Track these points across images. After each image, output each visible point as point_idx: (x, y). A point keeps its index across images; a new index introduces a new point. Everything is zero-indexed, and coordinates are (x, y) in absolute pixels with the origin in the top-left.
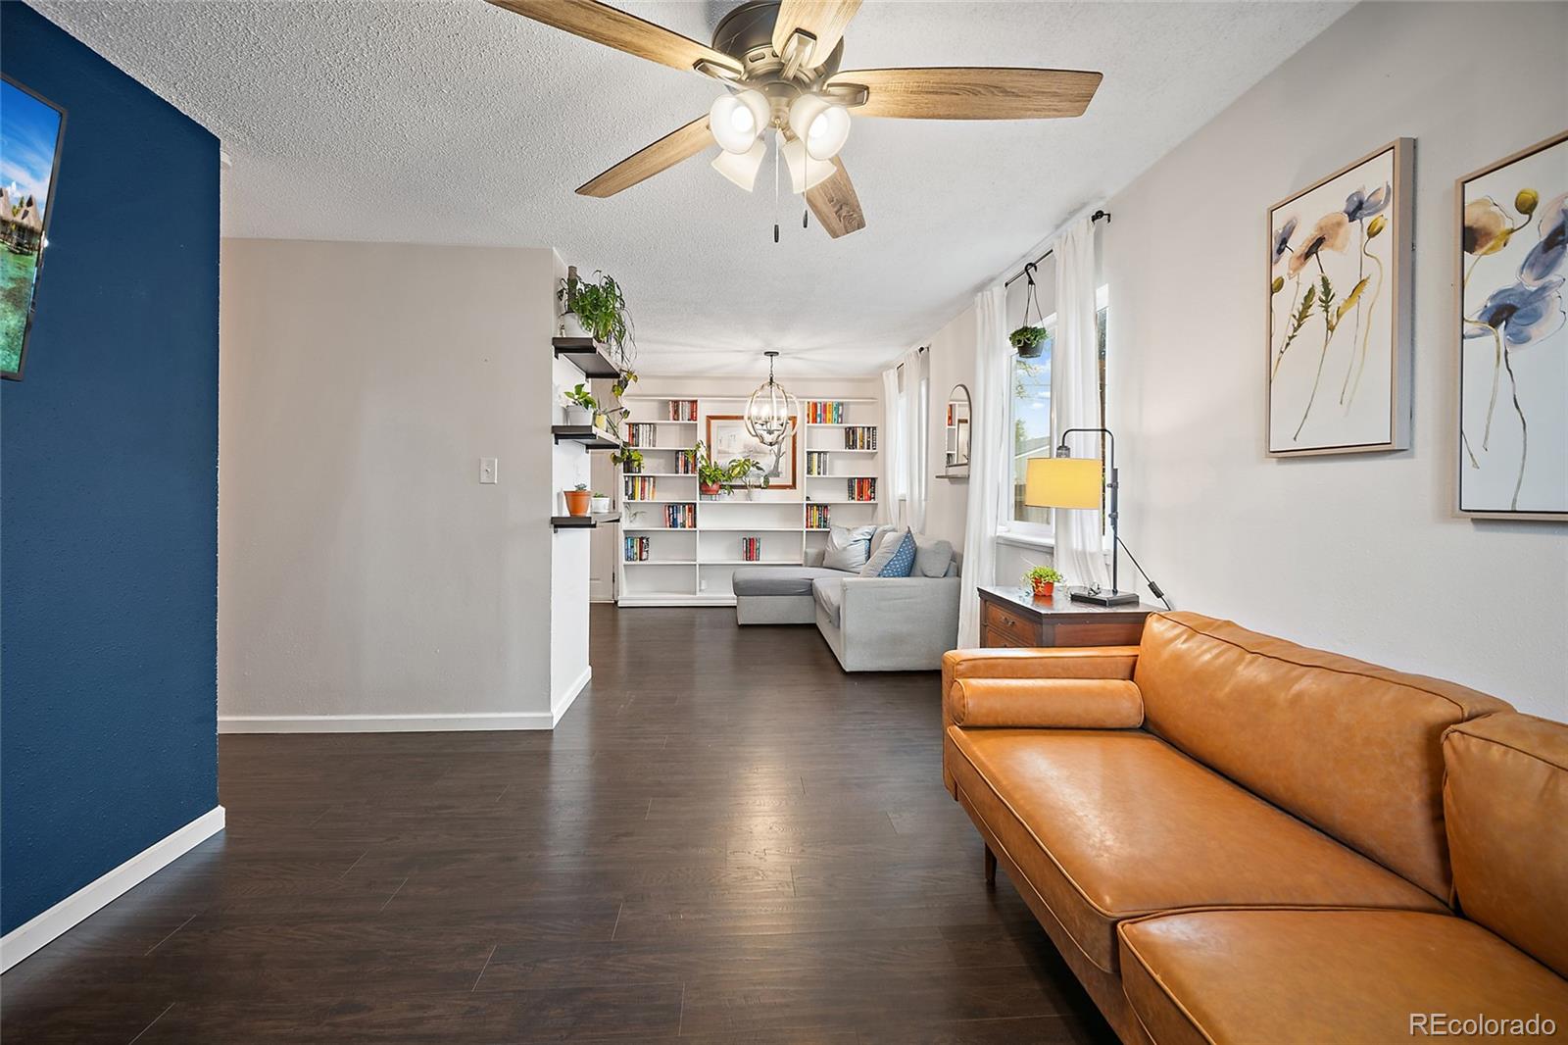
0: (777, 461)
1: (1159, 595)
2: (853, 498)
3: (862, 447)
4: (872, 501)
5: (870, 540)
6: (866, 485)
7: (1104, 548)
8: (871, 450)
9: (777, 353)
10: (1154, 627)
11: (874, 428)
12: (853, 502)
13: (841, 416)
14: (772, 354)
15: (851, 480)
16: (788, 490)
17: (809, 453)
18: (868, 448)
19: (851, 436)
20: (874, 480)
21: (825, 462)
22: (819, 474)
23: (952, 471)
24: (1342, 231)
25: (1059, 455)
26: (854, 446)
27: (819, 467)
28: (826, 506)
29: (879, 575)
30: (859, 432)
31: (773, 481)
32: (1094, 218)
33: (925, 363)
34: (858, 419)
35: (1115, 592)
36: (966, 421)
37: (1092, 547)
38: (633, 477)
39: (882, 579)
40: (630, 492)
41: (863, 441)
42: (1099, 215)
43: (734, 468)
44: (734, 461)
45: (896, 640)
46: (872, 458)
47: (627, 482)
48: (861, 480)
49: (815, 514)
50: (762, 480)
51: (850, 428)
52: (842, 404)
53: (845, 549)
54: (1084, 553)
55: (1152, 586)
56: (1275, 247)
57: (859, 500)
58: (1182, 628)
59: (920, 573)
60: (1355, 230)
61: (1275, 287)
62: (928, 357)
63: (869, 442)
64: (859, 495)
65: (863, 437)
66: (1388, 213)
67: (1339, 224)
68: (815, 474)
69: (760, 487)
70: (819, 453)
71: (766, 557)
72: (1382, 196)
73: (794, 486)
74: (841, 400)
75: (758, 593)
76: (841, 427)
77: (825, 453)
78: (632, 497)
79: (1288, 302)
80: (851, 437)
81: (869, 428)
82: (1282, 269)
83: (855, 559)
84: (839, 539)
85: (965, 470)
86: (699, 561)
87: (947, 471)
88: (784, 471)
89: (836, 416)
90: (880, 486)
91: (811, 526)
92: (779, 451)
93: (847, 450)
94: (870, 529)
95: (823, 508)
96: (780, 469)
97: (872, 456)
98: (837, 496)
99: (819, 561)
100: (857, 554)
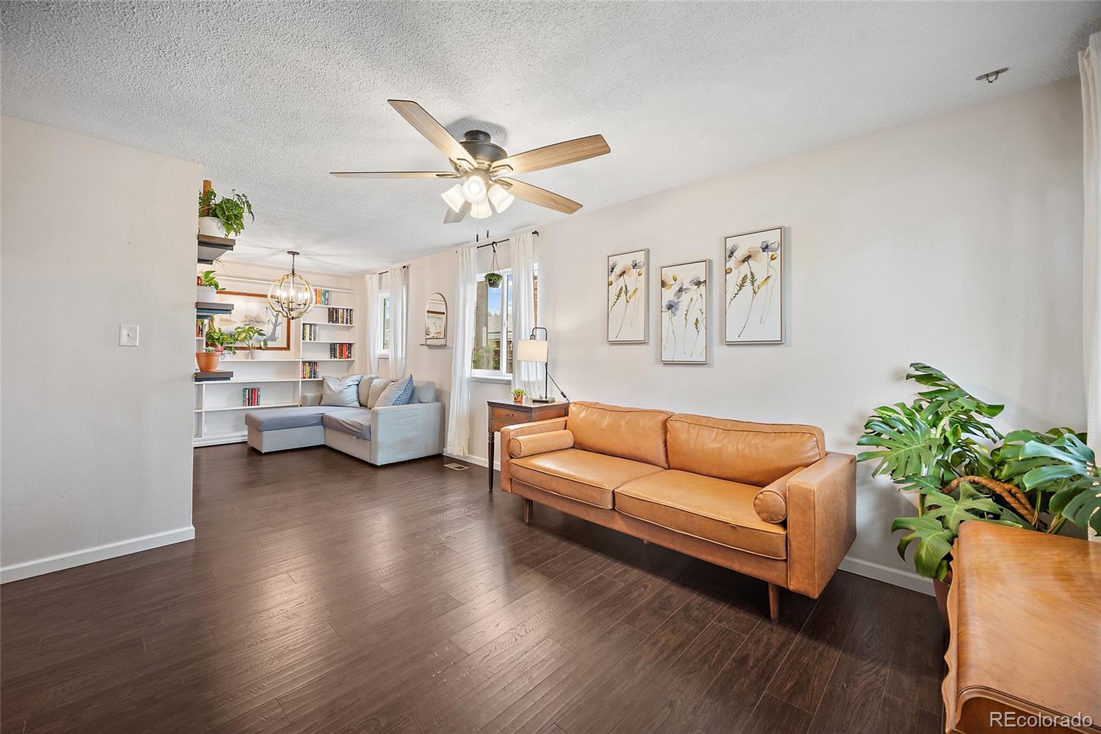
0: (275, 329)
1: (565, 397)
2: (335, 357)
3: (343, 322)
4: (349, 359)
5: (357, 385)
6: (345, 348)
7: (539, 378)
8: (349, 325)
9: (299, 253)
10: (572, 409)
11: (351, 310)
12: (335, 359)
13: (327, 300)
14: (294, 253)
15: (331, 344)
16: (283, 351)
17: (304, 324)
18: (347, 323)
19: (335, 314)
20: (350, 345)
21: (315, 331)
22: (310, 340)
23: (429, 342)
24: (631, 271)
25: (531, 339)
26: (337, 321)
27: (310, 335)
28: (315, 363)
29: (393, 404)
30: (340, 312)
31: (270, 344)
32: (533, 233)
33: (406, 275)
34: (339, 303)
35: (546, 397)
36: (444, 313)
37: (533, 379)
39: (395, 406)
41: (343, 318)
42: (536, 232)
43: (239, 334)
44: (239, 328)
45: (407, 442)
46: (348, 330)
48: (341, 345)
49: (308, 368)
50: (262, 343)
51: (333, 309)
52: (328, 291)
53: (341, 392)
54: (529, 382)
55: (562, 393)
56: (610, 270)
57: (340, 358)
58: (583, 407)
59: (417, 401)
60: (634, 272)
61: (610, 284)
62: (408, 272)
63: (347, 319)
64: (340, 355)
65: (343, 315)
66: (643, 269)
67: (630, 269)
68: (307, 339)
69: (260, 348)
70: (311, 325)
71: (264, 403)
72: (642, 264)
73: (288, 348)
74: (327, 289)
75: (279, 427)
76: (326, 308)
77: (315, 325)
79: (614, 290)
80: (333, 315)
81: (347, 310)
82: (612, 278)
83: (350, 398)
84: (333, 385)
85: (442, 342)
86: (203, 410)
87: (426, 342)
88: (280, 336)
89: (323, 299)
90: (355, 350)
91: (304, 378)
92: (276, 321)
93: (331, 323)
94: (358, 377)
95: (313, 364)
96: (276, 336)
97: (349, 328)
98: (323, 356)
99: (319, 401)
100: (351, 394)
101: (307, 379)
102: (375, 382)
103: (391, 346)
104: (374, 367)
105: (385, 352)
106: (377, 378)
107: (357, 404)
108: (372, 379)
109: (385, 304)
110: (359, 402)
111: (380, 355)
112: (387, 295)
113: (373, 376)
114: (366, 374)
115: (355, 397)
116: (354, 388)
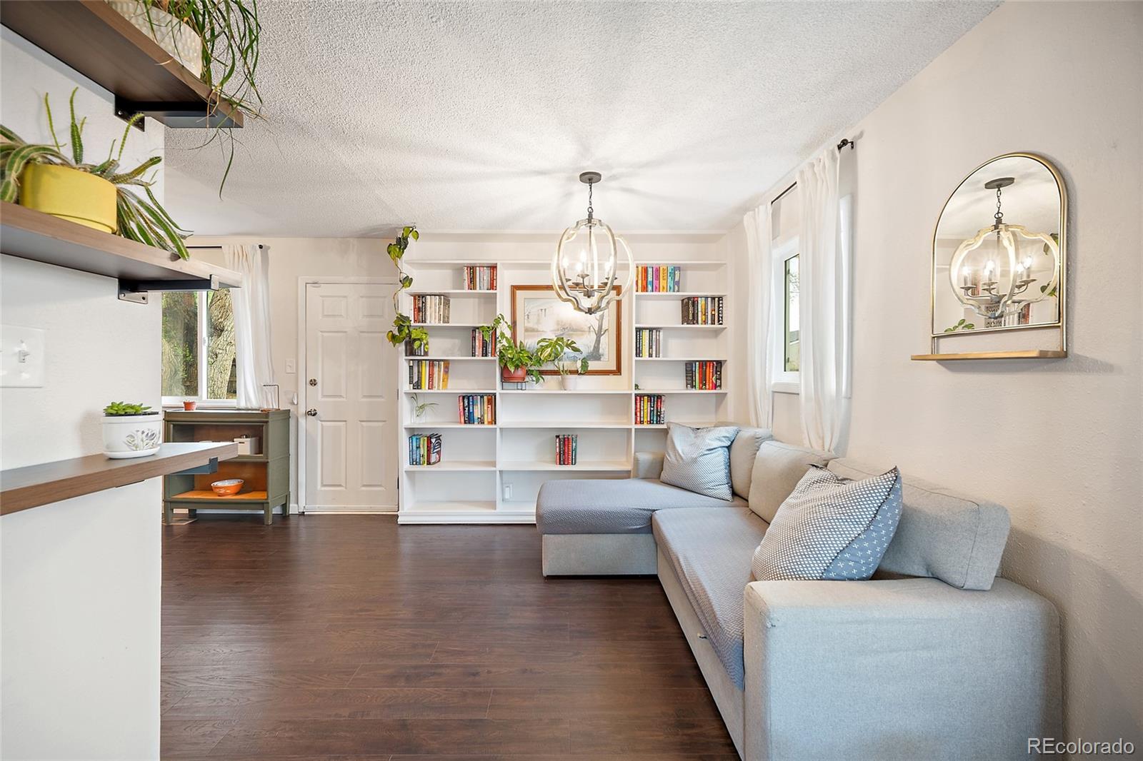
0: (598, 341)
2: (693, 386)
3: (705, 322)
4: (718, 391)
5: (729, 448)
6: (710, 371)
8: (717, 326)
9: (598, 178)
11: (720, 298)
12: (693, 391)
13: (678, 283)
14: (590, 178)
15: (688, 364)
16: (611, 377)
17: (639, 330)
18: (713, 324)
19: (691, 309)
20: (719, 363)
21: (658, 341)
22: (650, 355)
23: (949, 348)
26: (694, 321)
27: (650, 347)
28: (659, 397)
30: (701, 303)
31: (593, 365)
33: (849, 171)
34: (698, 287)
38: (419, 361)
40: (415, 380)
41: (705, 314)
43: (543, 349)
44: (544, 340)
46: (717, 335)
47: (411, 368)
48: (703, 364)
49: (646, 406)
50: (579, 364)
51: (689, 298)
52: (679, 269)
53: (694, 461)
57: (701, 389)
63: (713, 315)
64: (701, 382)
65: (706, 309)
68: (646, 357)
69: (576, 372)
70: (651, 330)
71: (582, 461)
73: (618, 371)
74: (678, 264)
76: (677, 297)
77: (658, 329)
78: (418, 385)
80: (689, 309)
81: (713, 299)
83: (711, 477)
84: (682, 444)
85: (1051, 341)
86: (499, 467)
87: (935, 348)
88: (606, 353)
89: (671, 283)
90: (729, 373)
91: (641, 422)
92: (600, 327)
93: (685, 325)
94: (728, 431)
95: (656, 399)
96: (601, 351)
97: (716, 333)
98: (672, 385)
99: (656, 473)
100: (713, 470)
101: (646, 426)
102: (767, 449)
103: (807, 364)
104: (764, 408)
105: (790, 378)
106: (771, 438)
107: (725, 491)
108: (756, 442)
109: (787, 272)
110: (732, 487)
111: (776, 384)
112: (793, 245)
113: (760, 432)
114: (748, 424)
115: (721, 474)
116: (720, 457)
